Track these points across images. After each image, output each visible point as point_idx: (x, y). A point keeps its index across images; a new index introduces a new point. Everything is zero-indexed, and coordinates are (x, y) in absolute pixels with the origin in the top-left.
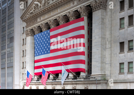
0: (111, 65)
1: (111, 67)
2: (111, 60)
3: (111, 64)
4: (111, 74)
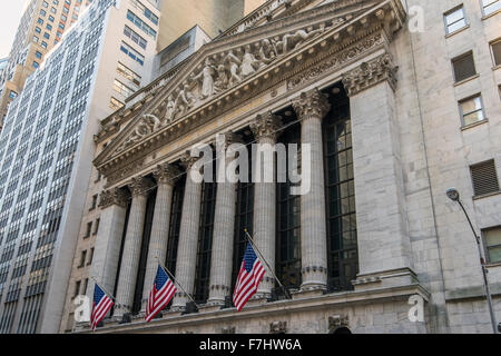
0: (437, 242)
1: (439, 247)
2: (436, 226)
3: (437, 237)
4: (442, 271)
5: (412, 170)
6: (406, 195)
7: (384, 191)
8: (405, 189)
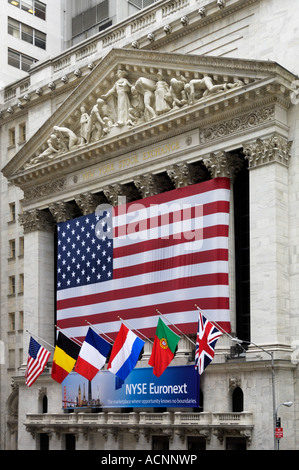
5: (295, 253)
6: (291, 275)
7: (268, 276)
8: (289, 270)
